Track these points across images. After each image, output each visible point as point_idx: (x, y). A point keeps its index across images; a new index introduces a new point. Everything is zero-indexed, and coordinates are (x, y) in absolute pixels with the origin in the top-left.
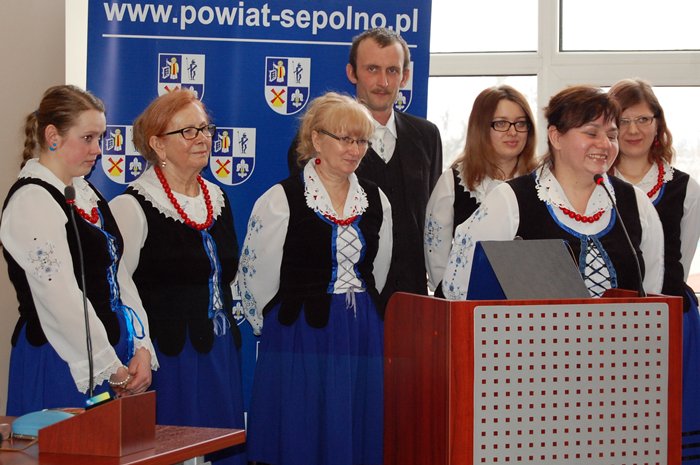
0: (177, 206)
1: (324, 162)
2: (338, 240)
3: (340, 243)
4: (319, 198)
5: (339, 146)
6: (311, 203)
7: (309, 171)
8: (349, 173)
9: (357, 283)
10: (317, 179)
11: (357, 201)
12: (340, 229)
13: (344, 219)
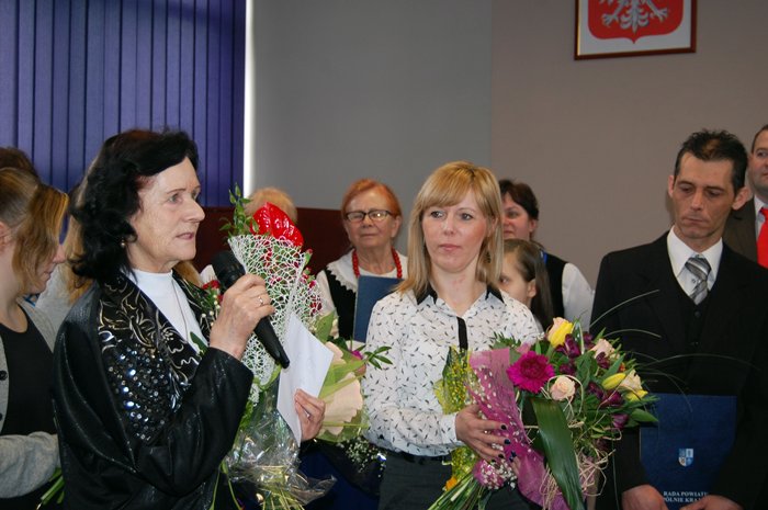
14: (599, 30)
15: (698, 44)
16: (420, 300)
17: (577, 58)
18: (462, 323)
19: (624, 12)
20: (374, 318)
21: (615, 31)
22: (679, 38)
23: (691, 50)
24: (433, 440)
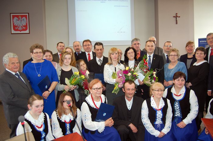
0: (95, 104)
1: (155, 96)
2: (157, 114)
3: (158, 115)
4: (154, 105)
5: (157, 92)
6: (152, 105)
7: (152, 98)
8: (160, 98)
9: (161, 122)
10: (153, 100)
11: (162, 104)
12: (158, 112)
13: (159, 109)
14: (15, 30)
15: (30, 32)
16: (110, 65)
17: (12, 34)
18: (115, 68)
19: (19, 27)
20: (105, 67)
21: (17, 30)
22: (27, 31)
23: (29, 33)
24: (112, 82)
